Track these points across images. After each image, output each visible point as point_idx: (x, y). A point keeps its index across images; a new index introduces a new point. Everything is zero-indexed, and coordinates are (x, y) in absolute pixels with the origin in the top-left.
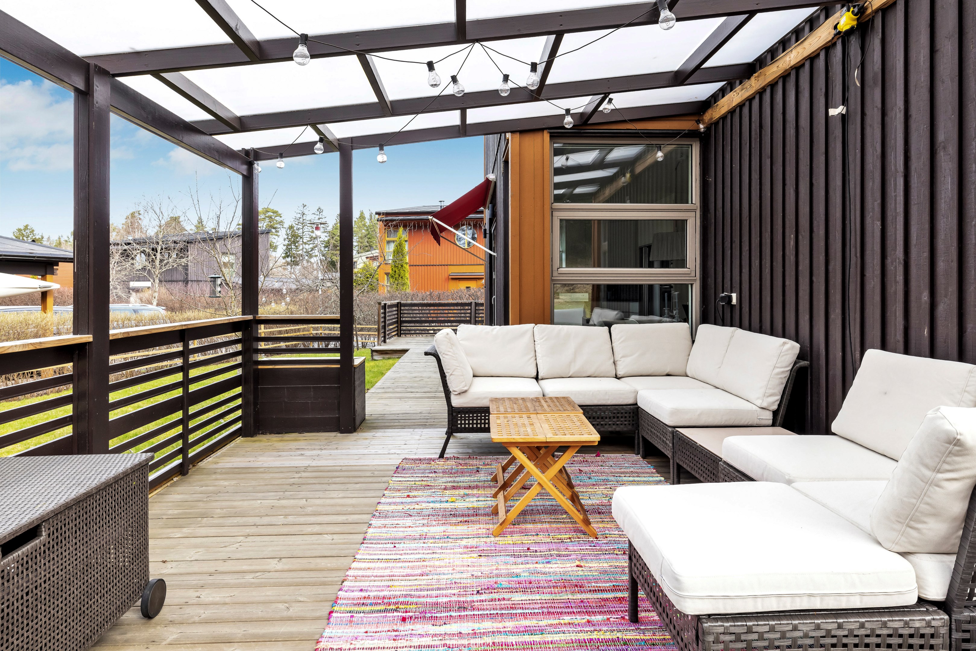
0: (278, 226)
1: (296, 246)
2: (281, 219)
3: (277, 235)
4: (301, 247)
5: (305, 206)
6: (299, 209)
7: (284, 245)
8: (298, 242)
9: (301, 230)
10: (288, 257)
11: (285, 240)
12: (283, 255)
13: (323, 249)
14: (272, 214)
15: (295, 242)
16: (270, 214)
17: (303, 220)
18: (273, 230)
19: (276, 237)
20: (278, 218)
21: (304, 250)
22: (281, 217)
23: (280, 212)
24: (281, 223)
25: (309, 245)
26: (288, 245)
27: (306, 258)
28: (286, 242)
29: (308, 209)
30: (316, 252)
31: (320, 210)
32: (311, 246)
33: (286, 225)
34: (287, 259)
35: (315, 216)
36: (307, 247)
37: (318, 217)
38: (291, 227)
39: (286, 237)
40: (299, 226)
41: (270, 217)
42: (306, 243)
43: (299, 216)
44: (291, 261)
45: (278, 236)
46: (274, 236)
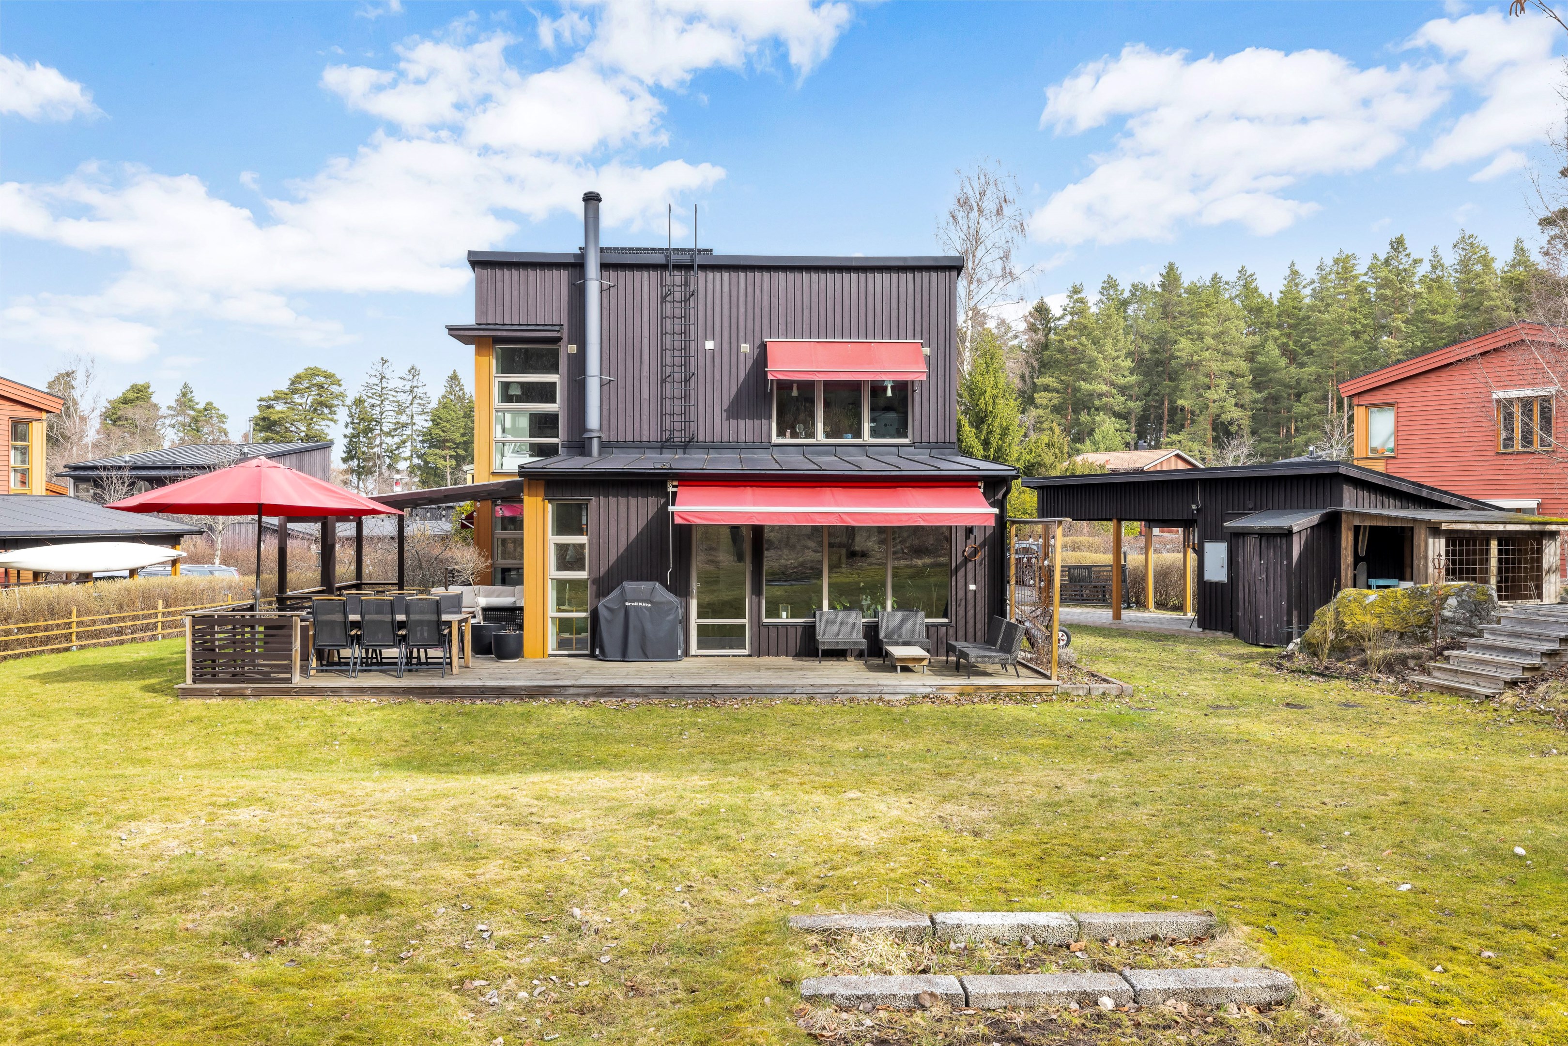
0: (335, 402)
1: (369, 438)
2: (341, 389)
3: (332, 420)
4: (378, 442)
5: (385, 362)
6: (375, 367)
7: (345, 436)
8: (372, 430)
9: (378, 409)
10: (352, 458)
11: (346, 426)
12: (344, 455)
13: (419, 445)
14: (323, 379)
15: (368, 430)
16: (319, 379)
17: (383, 388)
18: (326, 411)
19: (331, 424)
20: (334, 388)
21: (384, 446)
22: (340, 385)
23: (338, 376)
24: (342, 395)
25: (393, 436)
26: (353, 436)
27: (388, 461)
28: (349, 431)
29: (391, 369)
30: (406, 452)
31: (414, 372)
32: (397, 440)
33: (349, 401)
34: (351, 463)
35: (405, 382)
36: (389, 440)
37: (410, 384)
38: (359, 402)
39: (349, 420)
40: (373, 401)
41: (321, 386)
42: (388, 434)
43: (375, 381)
44: (358, 465)
45: (335, 422)
46: (328, 423)
